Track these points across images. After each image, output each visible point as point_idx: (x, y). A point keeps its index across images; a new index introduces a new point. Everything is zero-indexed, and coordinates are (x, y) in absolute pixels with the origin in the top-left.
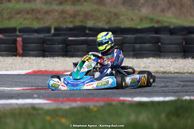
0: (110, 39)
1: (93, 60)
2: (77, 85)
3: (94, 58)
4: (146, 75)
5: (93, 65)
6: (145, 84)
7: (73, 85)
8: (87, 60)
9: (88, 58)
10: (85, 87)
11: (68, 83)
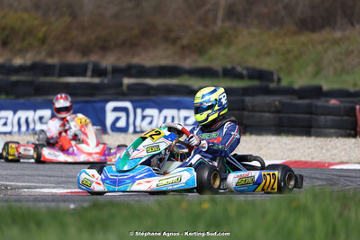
0: (218, 101)
1: (165, 137)
2: (121, 182)
3: (168, 133)
4: (276, 173)
5: (163, 147)
6: (273, 189)
7: (114, 182)
8: (151, 136)
9: (153, 133)
10: (135, 187)
11: (107, 178)
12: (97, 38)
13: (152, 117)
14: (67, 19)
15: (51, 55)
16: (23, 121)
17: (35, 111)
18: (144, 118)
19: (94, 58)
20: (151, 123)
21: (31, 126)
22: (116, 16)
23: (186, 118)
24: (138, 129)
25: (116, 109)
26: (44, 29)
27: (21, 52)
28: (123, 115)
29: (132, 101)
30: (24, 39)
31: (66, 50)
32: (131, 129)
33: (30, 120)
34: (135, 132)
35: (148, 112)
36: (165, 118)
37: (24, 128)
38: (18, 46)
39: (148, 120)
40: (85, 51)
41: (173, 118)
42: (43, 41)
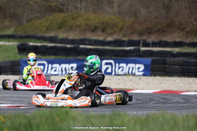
12: (147, 28)
13: (123, 67)
14: (133, 19)
15: (125, 36)
16: (63, 69)
17: (69, 64)
18: (119, 68)
19: (144, 38)
20: (122, 70)
21: (68, 72)
22: (156, 18)
23: (139, 68)
24: (117, 73)
25: (106, 64)
26: (122, 23)
27: (111, 34)
28: (110, 66)
29: (113, 60)
30: (112, 28)
31: (132, 34)
32: (113, 73)
33: (67, 69)
34: (115, 75)
35: (121, 65)
36: (129, 68)
37: (64, 72)
38: (110, 32)
39: (121, 69)
40: (141, 34)
41: (133, 68)
42: (121, 29)
